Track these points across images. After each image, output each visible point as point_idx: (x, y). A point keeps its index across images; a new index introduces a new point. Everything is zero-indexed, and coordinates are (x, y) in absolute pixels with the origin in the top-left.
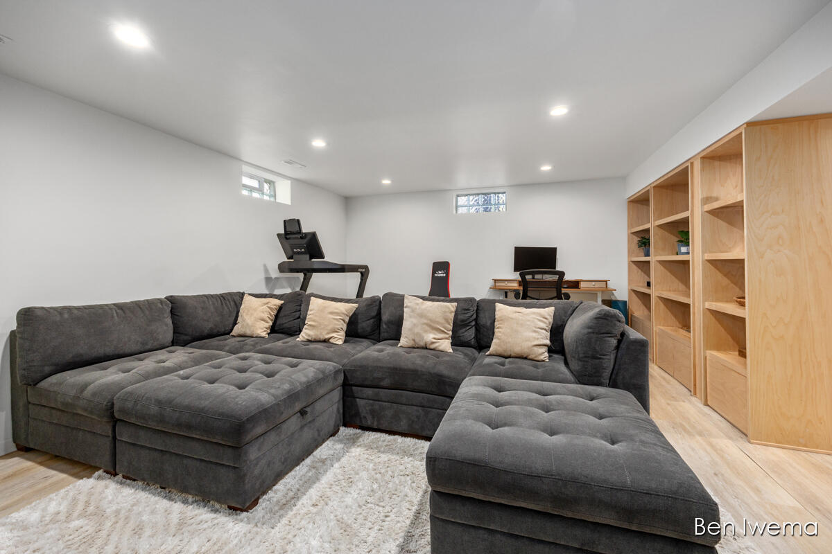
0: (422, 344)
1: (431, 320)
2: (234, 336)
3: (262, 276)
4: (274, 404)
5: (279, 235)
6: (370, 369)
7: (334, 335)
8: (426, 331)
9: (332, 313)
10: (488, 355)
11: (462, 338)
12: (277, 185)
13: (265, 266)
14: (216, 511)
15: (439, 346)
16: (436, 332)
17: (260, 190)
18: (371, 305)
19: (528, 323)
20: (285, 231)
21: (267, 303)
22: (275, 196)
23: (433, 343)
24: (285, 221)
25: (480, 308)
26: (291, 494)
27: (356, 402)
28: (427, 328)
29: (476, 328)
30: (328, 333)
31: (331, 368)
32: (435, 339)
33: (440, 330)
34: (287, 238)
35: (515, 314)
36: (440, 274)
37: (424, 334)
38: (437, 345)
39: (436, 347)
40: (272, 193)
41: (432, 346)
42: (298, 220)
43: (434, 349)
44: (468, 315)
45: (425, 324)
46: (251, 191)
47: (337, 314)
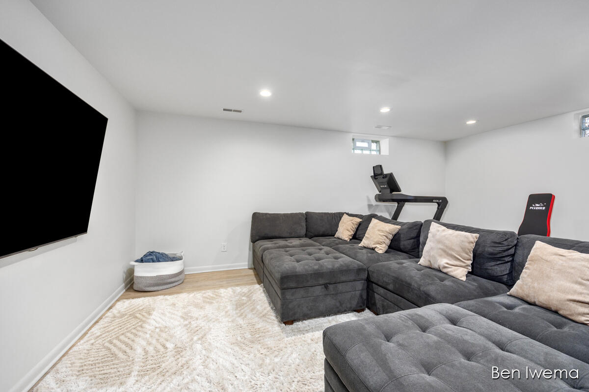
0: (436, 266)
1: (446, 246)
2: (335, 238)
3: (366, 204)
4: (304, 274)
5: (371, 177)
6: (382, 274)
7: (378, 246)
8: (441, 256)
9: (379, 230)
10: (508, 295)
11: (490, 271)
12: (380, 142)
13: (368, 197)
14: (277, 318)
15: (451, 271)
16: (451, 259)
17: (369, 149)
18: (412, 228)
19: (572, 271)
20: (374, 173)
21: (352, 220)
22: (380, 151)
23: (445, 267)
24: (373, 167)
25: (520, 244)
26: (308, 328)
27: (374, 295)
28: (442, 253)
29: (512, 265)
30: (374, 244)
31: (356, 266)
32: (447, 264)
33: (455, 257)
34: (375, 179)
35: (554, 256)
36: (538, 207)
37: (438, 258)
38: (449, 270)
39: (448, 272)
40: (378, 149)
41: (445, 270)
42: (381, 166)
43: (446, 274)
44: (498, 249)
45: (440, 249)
46: (362, 150)
47: (383, 231)
